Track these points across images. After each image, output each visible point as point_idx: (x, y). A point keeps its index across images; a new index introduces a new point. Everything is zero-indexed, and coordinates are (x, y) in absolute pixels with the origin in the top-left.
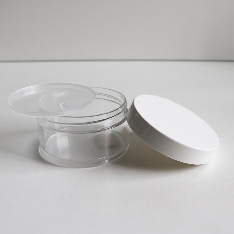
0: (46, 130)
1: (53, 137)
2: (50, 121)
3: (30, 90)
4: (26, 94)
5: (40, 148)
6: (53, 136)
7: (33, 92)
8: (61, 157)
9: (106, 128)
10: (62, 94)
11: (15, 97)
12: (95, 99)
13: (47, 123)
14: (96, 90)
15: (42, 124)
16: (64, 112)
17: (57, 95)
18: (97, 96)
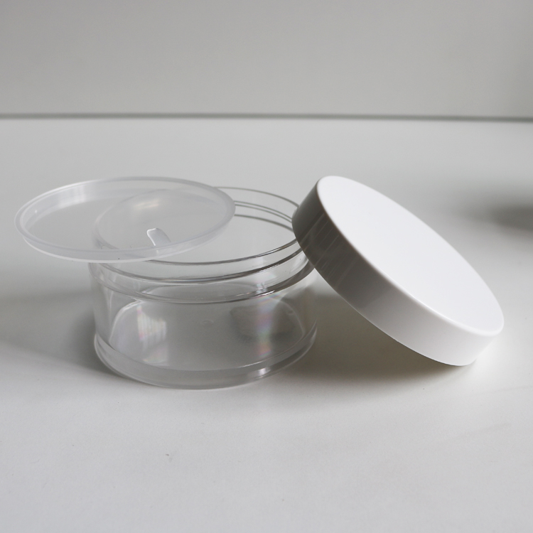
0: (112, 292)
1: (127, 311)
2: (124, 273)
3: (74, 194)
4: (64, 204)
5: (97, 339)
6: (128, 308)
7: (80, 199)
8: (146, 361)
9: (259, 292)
10: (153, 204)
11: (36, 212)
12: (235, 219)
13: (115, 276)
14: (235, 195)
15: (102, 278)
16: (157, 251)
17: (140, 206)
18: (239, 210)
